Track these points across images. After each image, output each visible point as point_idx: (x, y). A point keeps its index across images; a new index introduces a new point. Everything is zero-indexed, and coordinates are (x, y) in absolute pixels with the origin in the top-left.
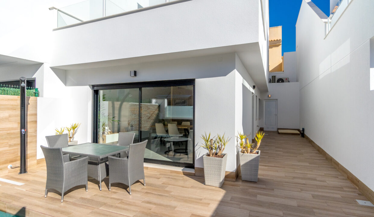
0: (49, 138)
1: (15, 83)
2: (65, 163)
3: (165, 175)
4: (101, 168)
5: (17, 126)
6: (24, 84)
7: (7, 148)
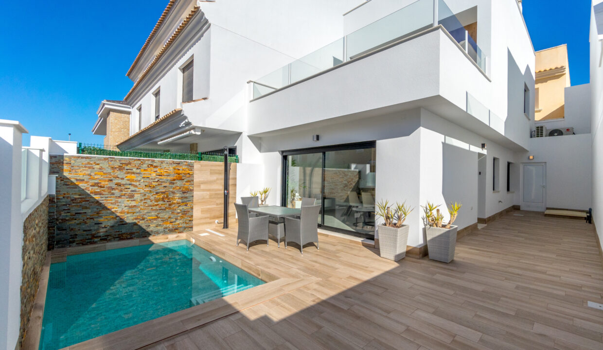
0: (243, 199)
1: (221, 151)
2: (251, 218)
3: (342, 243)
4: (280, 227)
5: (222, 187)
6: (227, 152)
7: (215, 206)
